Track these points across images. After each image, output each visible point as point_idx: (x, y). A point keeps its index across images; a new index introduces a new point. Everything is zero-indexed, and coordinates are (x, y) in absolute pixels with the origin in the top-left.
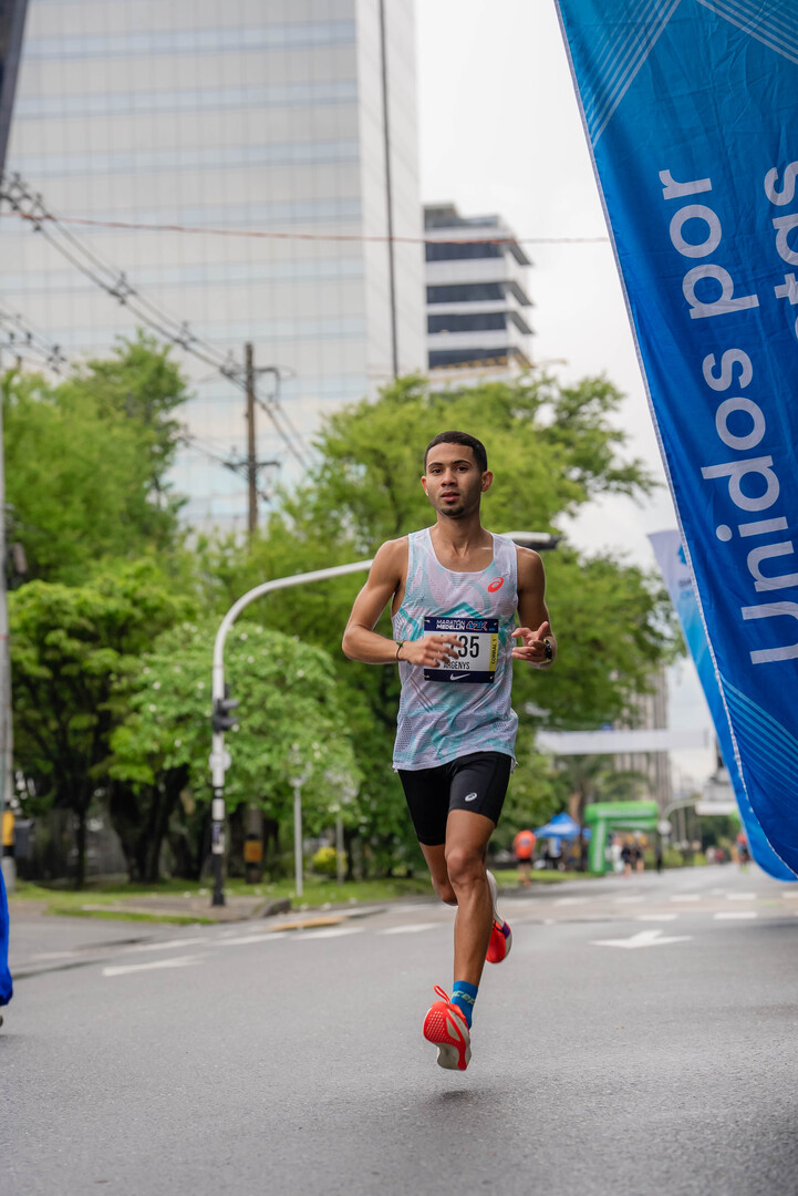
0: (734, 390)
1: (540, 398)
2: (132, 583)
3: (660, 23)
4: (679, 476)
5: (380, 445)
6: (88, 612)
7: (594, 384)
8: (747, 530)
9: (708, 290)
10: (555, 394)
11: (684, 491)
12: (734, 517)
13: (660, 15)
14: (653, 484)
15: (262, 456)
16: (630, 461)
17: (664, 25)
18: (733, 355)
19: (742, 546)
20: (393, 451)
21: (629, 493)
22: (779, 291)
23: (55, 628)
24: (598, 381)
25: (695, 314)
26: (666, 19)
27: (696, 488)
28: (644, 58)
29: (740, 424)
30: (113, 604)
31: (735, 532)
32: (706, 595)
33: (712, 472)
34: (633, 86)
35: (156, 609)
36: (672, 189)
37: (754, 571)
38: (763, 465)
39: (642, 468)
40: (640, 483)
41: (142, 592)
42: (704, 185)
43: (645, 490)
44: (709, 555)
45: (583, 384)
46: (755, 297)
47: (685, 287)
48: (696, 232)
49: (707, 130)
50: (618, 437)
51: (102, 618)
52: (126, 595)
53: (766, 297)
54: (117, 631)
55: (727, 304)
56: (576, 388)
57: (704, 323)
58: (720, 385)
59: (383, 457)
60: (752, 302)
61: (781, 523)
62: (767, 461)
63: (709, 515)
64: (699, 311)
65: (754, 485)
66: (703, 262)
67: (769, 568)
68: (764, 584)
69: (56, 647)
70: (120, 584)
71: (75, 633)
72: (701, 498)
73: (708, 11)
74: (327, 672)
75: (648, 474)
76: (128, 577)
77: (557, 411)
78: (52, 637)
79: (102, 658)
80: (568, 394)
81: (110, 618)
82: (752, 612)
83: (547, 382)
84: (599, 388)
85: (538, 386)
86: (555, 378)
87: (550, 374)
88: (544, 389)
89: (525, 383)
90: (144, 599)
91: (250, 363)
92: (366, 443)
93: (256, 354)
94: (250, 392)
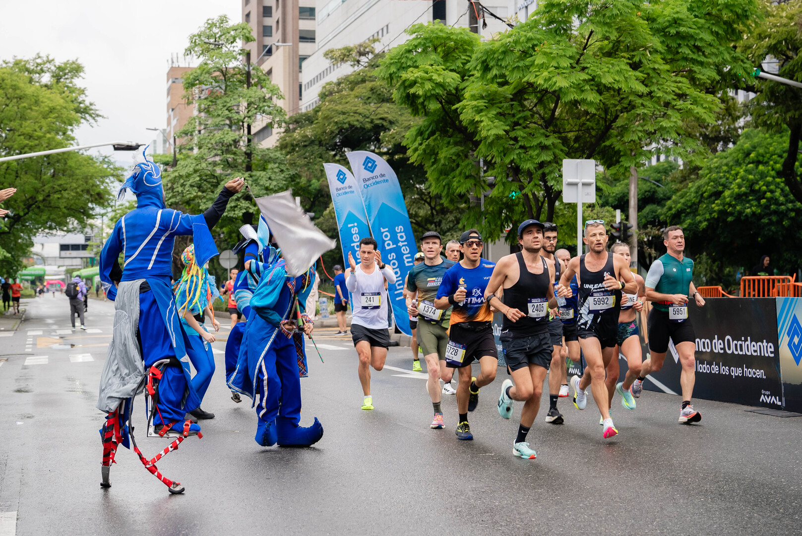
1: (45, 69)
7: (71, 64)
10: (53, 68)
14: (98, 115)
16: (87, 103)
21: (85, 119)
24: (73, 63)
39: (93, 107)
40: (90, 115)
43: (94, 118)
45: (66, 64)
50: (82, 92)
56: (63, 65)
75: (95, 110)
77: (53, 76)
80: (59, 68)
83: (49, 62)
84: (74, 66)
85: (44, 63)
86: (53, 60)
87: (51, 58)
88: (48, 65)
89: (39, 61)
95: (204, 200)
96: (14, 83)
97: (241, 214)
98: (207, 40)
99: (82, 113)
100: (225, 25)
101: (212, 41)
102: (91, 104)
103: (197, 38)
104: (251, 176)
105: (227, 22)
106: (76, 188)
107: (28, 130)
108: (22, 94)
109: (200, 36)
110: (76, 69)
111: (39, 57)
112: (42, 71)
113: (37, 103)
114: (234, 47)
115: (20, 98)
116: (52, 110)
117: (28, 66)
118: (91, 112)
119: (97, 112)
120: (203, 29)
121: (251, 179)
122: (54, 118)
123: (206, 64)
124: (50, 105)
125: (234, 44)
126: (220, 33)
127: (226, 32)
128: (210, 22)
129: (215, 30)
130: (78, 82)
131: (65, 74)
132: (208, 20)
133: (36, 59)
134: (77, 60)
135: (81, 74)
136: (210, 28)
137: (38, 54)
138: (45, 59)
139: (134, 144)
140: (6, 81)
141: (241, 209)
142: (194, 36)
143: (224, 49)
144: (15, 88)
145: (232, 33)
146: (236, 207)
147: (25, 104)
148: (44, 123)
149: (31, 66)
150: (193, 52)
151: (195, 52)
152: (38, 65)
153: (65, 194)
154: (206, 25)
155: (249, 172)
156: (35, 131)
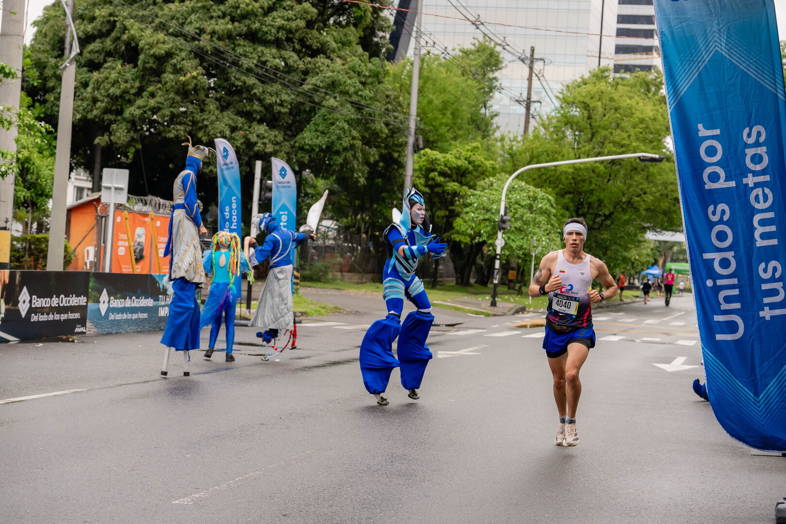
0: (721, 222)
2: (469, 153)
3: (704, 61)
4: (693, 257)
5: (587, 100)
6: (449, 165)
8: (720, 282)
9: (714, 177)
11: (695, 262)
12: (715, 276)
13: (705, 57)
15: (534, 97)
17: (706, 62)
18: (722, 206)
19: (717, 289)
20: (593, 103)
22: (745, 181)
23: (433, 170)
25: (707, 187)
26: (707, 60)
27: (700, 262)
28: (696, 75)
29: (722, 236)
30: (459, 163)
31: (715, 283)
32: (699, 308)
33: (707, 256)
34: (690, 87)
35: (479, 166)
36: (703, 132)
37: (721, 300)
38: (730, 255)
41: (473, 158)
42: (717, 132)
44: (703, 292)
46: (734, 182)
47: (704, 175)
48: (711, 151)
49: (720, 109)
51: (454, 168)
52: (466, 159)
53: (739, 183)
54: (460, 175)
55: (722, 184)
57: (711, 191)
58: (715, 219)
59: (588, 106)
60: (732, 184)
61: (735, 281)
62: (732, 253)
63: (704, 274)
64: (709, 186)
65: (725, 263)
66: (713, 164)
67: (728, 300)
68: (725, 306)
69: (433, 179)
70: (464, 153)
71: (442, 174)
72: (701, 267)
73: (726, 57)
74: (552, 206)
76: (468, 151)
78: (432, 175)
79: (453, 186)
81: (458, 168)
82: (718, 318)
90: (474, 161)
91: (532, 55)
92: (581, 99)
93: (535, 52)
94: (531, 69)
96: (611, 96)
106: (655, 193)
107: (617, 139)
108: (617, 106)
115: (616, 110)
116: (642, 121)
124: (641, 117)
144: (612, 100)
153: (645, 197)
156: (624, 139)
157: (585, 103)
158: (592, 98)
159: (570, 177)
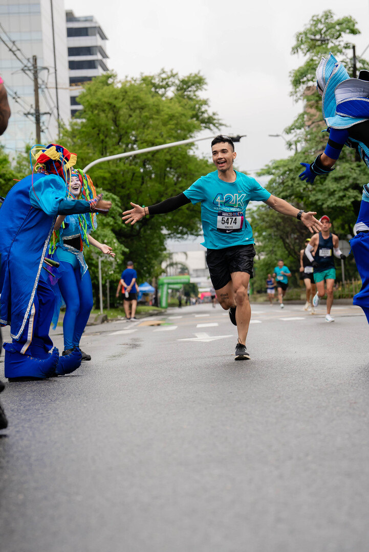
1: (170, 83)
7: (194, 77)
10: (177, 82)
14: (221, 125)
15: (42, 109)
16: (211, 114)
20: (118, 104)
21: (209, 128)
24: (196, 76)
39: (216, 117)
40: (214, 125)
43: (217, 127)
45: (189, 77)
50: (205, 102)
56: (186, 79)
59: (115, 106)
75: (219, 120)
77: (178, 90)
80: (183, 82)
83: (173, 76)
84: (197, 79)
85: (169, 78)
86: (177, 74)
87: (174, 72)
88: (172, 79)
89: (164, 76)
90: (4, 175)
91: (35, 66)
92: (106, 100)
93: (38, 61)
94: (36, 79)
95: (314, 192)
96: (136, 94)
97: (349, 203)
98: (313, 37)
99: (206, 123)
100: (329, 21)
101: (318, 37)
102: (214, 114)
103: (303, 36)
104: (359, 166)
105: (332, 17)
107: (150, 138)
108: (143, 104)
109: (306, 34)
110: (198, 82)
111: (164, 72)
112: (168, 85)
113: (158, 112)
114: (340, 41)
115: (142, 108)
116: (172, 117)
117: (153, 81)
118: (215, 122)
119: (220, 122)
120: (308, 26)
121: (359, 169)
122: (173, 125)
123: (312, 60)
124: (170, 113)
125: (340, 39)
126: (325, 29)
127: (330, 27)
128: (315, 18)
129: (320, 26)
130: (201, 95)
131: (189, 87)
132: (313, 17)
133: (161, 74)
134: (199, 73)
135: (205, 86)
136: (316, 25)
137: (163, 69)
138: (169, 74)
139: (235, 135)
140: (129, 93)
141: (349, 198)
142: (300, 34)
143: (330, 45)
144: (137, 99)
145: (338, 27)
146: (344, 196)
147: (147, 114)
148: (164, 130)
149: (156, 81)
150: (299, 50)
151: (302, 50)
152: (163, 79)
154: (312, 22)
155: (358, 162)
157: (110, 104)
158: (116, 98)
159: (106, 182)
